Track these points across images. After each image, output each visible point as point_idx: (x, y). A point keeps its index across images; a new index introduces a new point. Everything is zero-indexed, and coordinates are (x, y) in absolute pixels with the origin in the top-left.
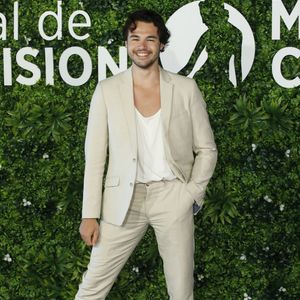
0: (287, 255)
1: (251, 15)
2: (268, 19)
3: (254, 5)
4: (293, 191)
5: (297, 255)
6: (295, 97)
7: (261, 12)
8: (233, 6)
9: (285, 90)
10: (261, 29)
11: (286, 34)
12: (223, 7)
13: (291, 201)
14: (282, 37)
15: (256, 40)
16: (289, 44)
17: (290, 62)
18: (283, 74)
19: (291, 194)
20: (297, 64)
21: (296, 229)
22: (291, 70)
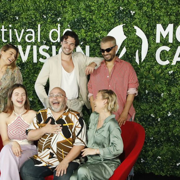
0: (161, 141)
1: (146, 31)
2: (154, 33)
3: (148, 27)
4: (165, 112)
5: (166, 141)
6: (166, 69)
7: (151, 30)
8: (138, 27)
9: (161, 66)
10: (151, 38)
11: (163, 40)
12: (134, 28)
13: (163, 116)
14: (161, 41)
15: (148, 43)
16: (164, 45)
17: (164, 53)
18: (161, 58)
19: (164, 114)
20: (167, 54)
21: (165, 129)
22: (165, 57)
